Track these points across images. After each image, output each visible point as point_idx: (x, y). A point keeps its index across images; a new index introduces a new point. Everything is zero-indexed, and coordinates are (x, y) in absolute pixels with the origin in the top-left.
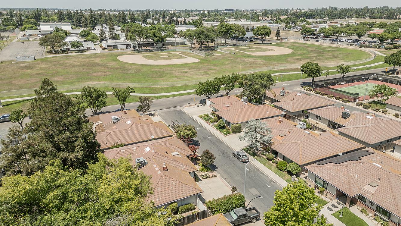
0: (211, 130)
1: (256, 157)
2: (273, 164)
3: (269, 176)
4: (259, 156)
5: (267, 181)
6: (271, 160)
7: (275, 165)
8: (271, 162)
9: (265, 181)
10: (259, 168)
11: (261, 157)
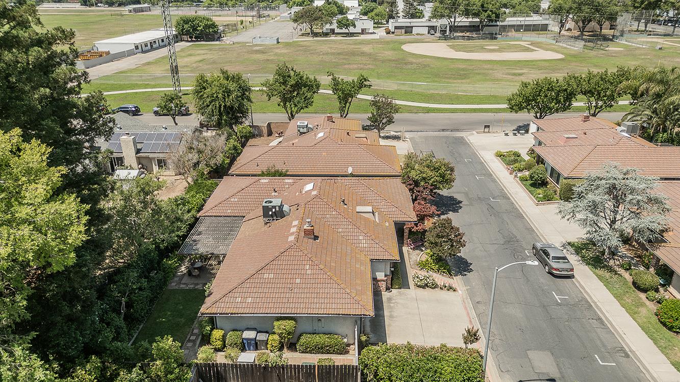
0: (507, 185)
1: (601, 272)
2: (648, 303)
3: (618, 333)
4: (610, 269)
5: (604, 346)
6: (645, 291)
7: (653, 307)
8: (643, 296)
9: (598, 342)
10: (595, 303)
11: (616, 274)
